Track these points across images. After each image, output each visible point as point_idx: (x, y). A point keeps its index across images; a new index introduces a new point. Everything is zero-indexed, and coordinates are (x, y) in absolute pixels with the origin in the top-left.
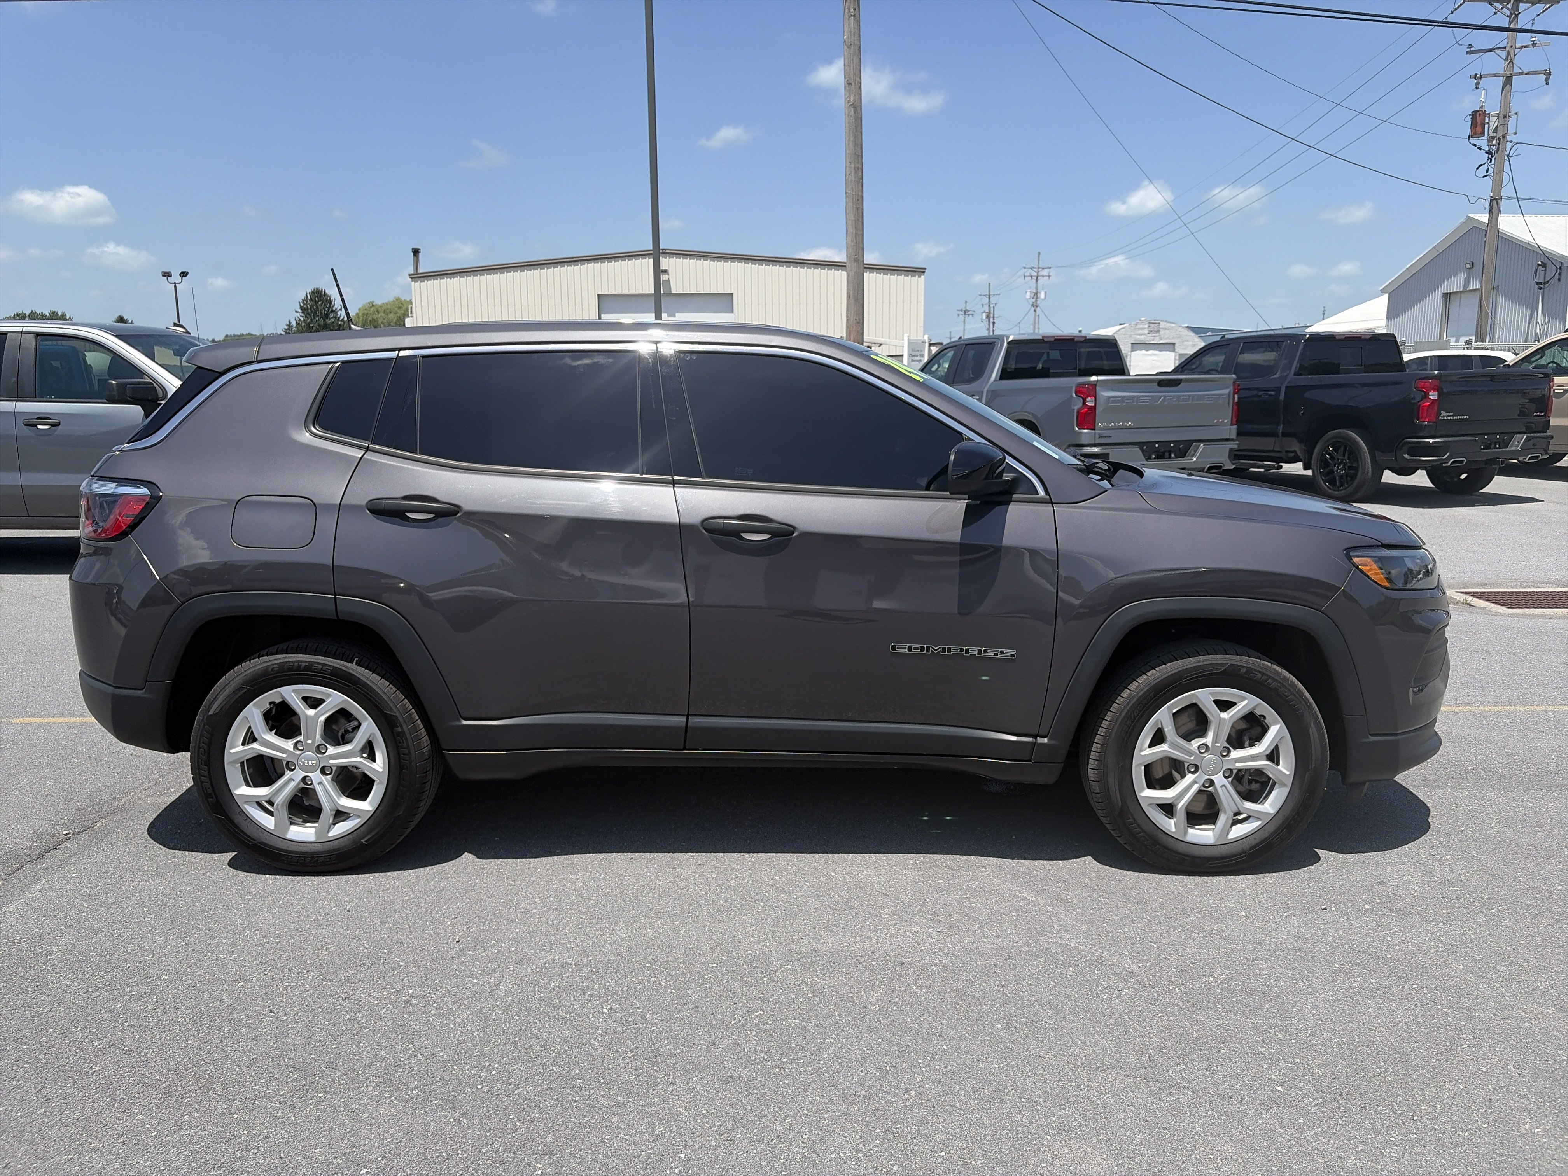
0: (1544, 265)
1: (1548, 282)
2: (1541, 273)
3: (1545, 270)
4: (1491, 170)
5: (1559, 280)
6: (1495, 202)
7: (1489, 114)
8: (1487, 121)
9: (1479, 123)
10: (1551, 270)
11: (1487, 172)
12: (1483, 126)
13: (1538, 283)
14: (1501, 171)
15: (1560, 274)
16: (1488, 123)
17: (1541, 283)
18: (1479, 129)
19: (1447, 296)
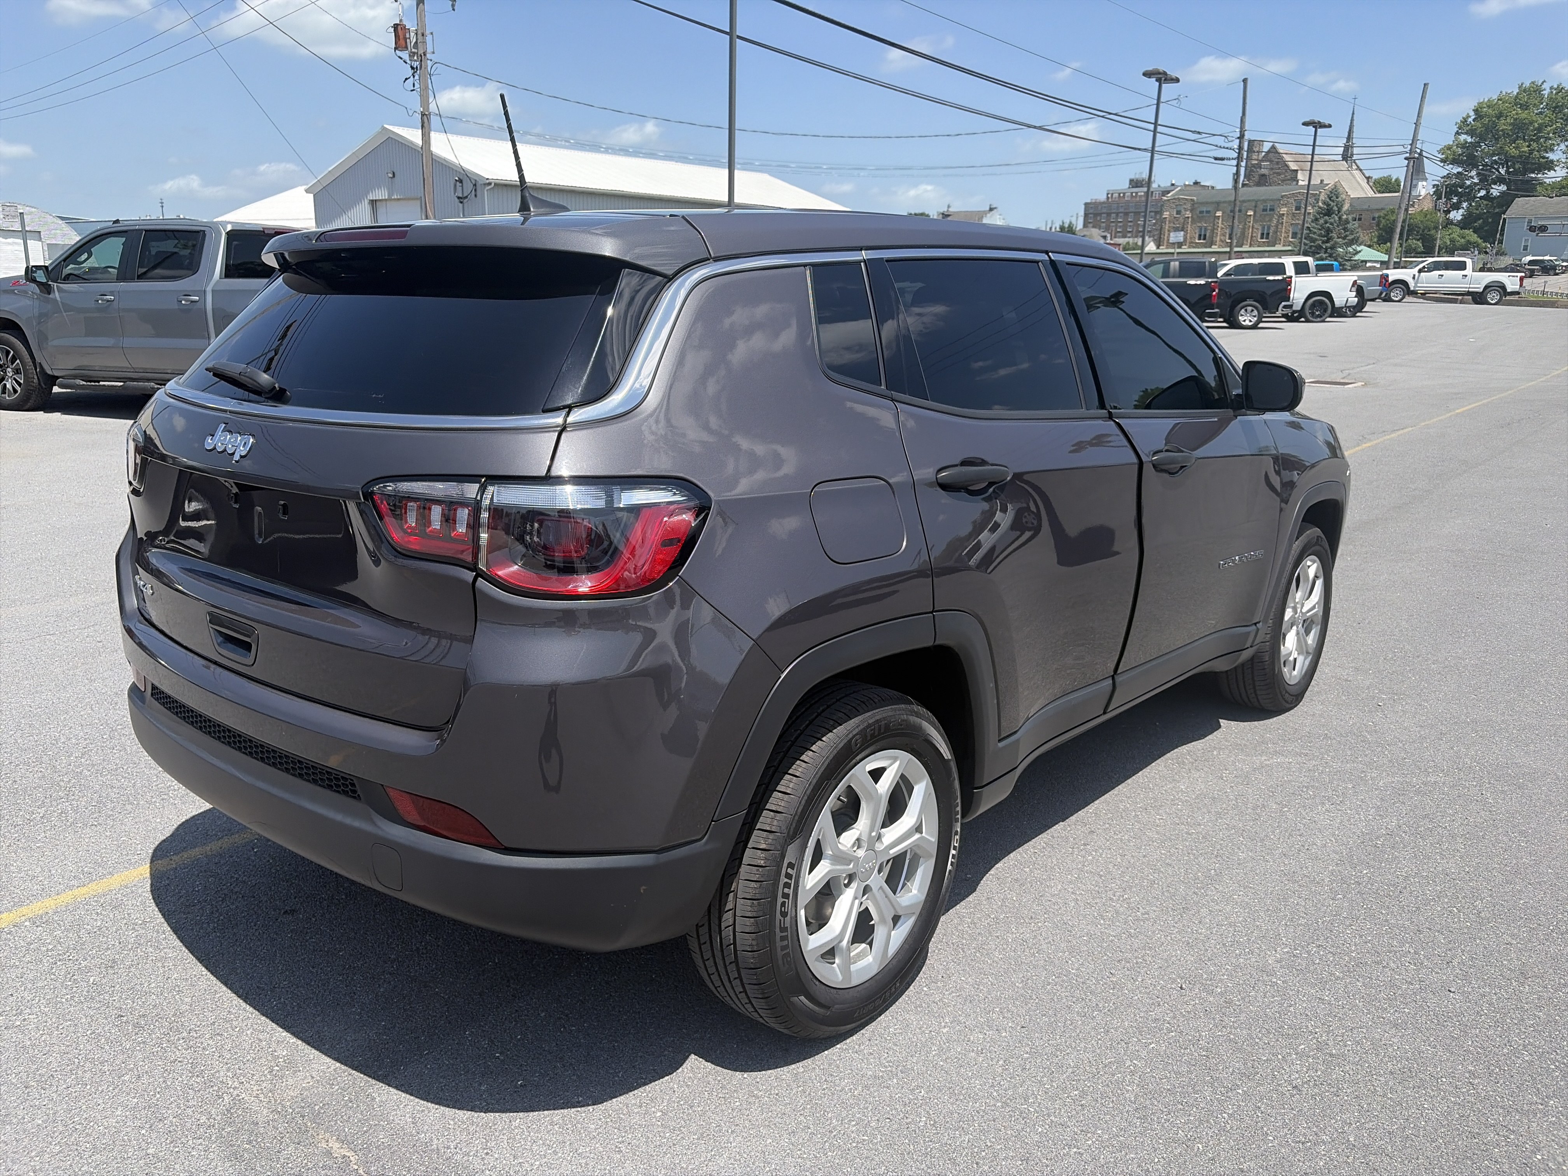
0: (461, 181)
1: (466, 197)
2: (459, 189)
3: (462, 186)
4: (417, 86)
5: (476, 196)
6: (425, 116)
7: (409, 29)
8: (407, 36)
9: (401, 37)
10: (468, 187)
11: (414, 86)
12: (405, 39)
13: (459, 198)
14: (427, 88)
15: (475, 190)
16: (410, 38)
17: (461, 198)
18: (402, 42)
19: (373, 203)
